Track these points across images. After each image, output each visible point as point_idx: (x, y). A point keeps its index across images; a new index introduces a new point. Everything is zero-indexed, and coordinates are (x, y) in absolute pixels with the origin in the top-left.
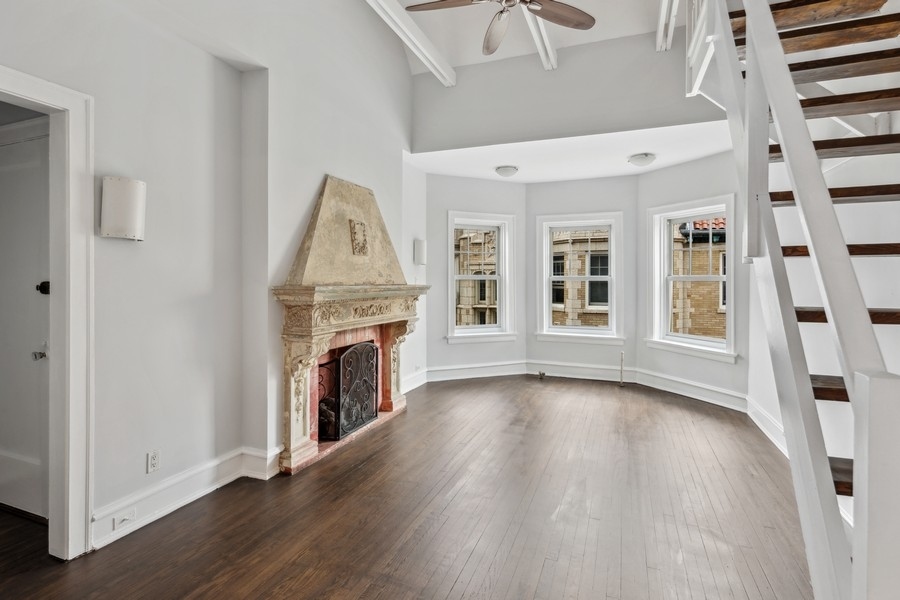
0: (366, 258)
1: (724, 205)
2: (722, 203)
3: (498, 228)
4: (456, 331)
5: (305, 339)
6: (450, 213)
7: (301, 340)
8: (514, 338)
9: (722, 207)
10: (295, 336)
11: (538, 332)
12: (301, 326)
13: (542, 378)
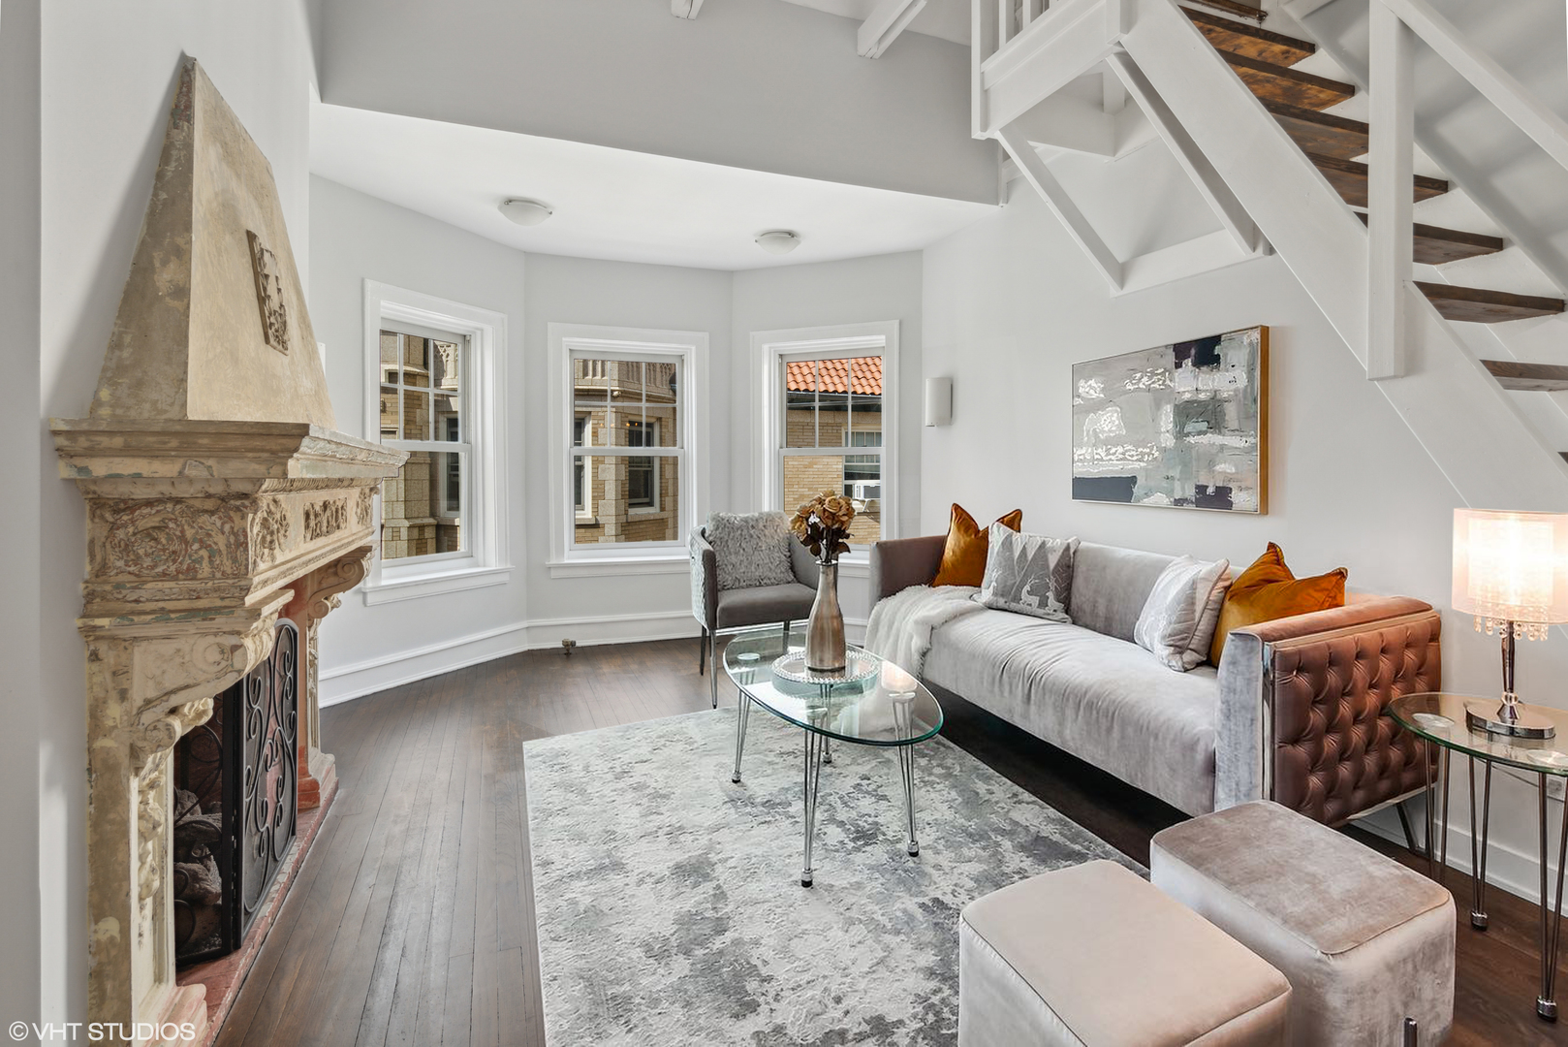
0: (286, 360)
1: (884, 337)
2: (880, 334)
3: (465, 339)
4: (385, 572)
5: (220, 621)
6: (369, 284)
7: (191, 627)
8: (505, 578)
9: (880, 340)
10: (163, 615)
11: (554, 561)
12: (191, 573)
13: (570, 653)
